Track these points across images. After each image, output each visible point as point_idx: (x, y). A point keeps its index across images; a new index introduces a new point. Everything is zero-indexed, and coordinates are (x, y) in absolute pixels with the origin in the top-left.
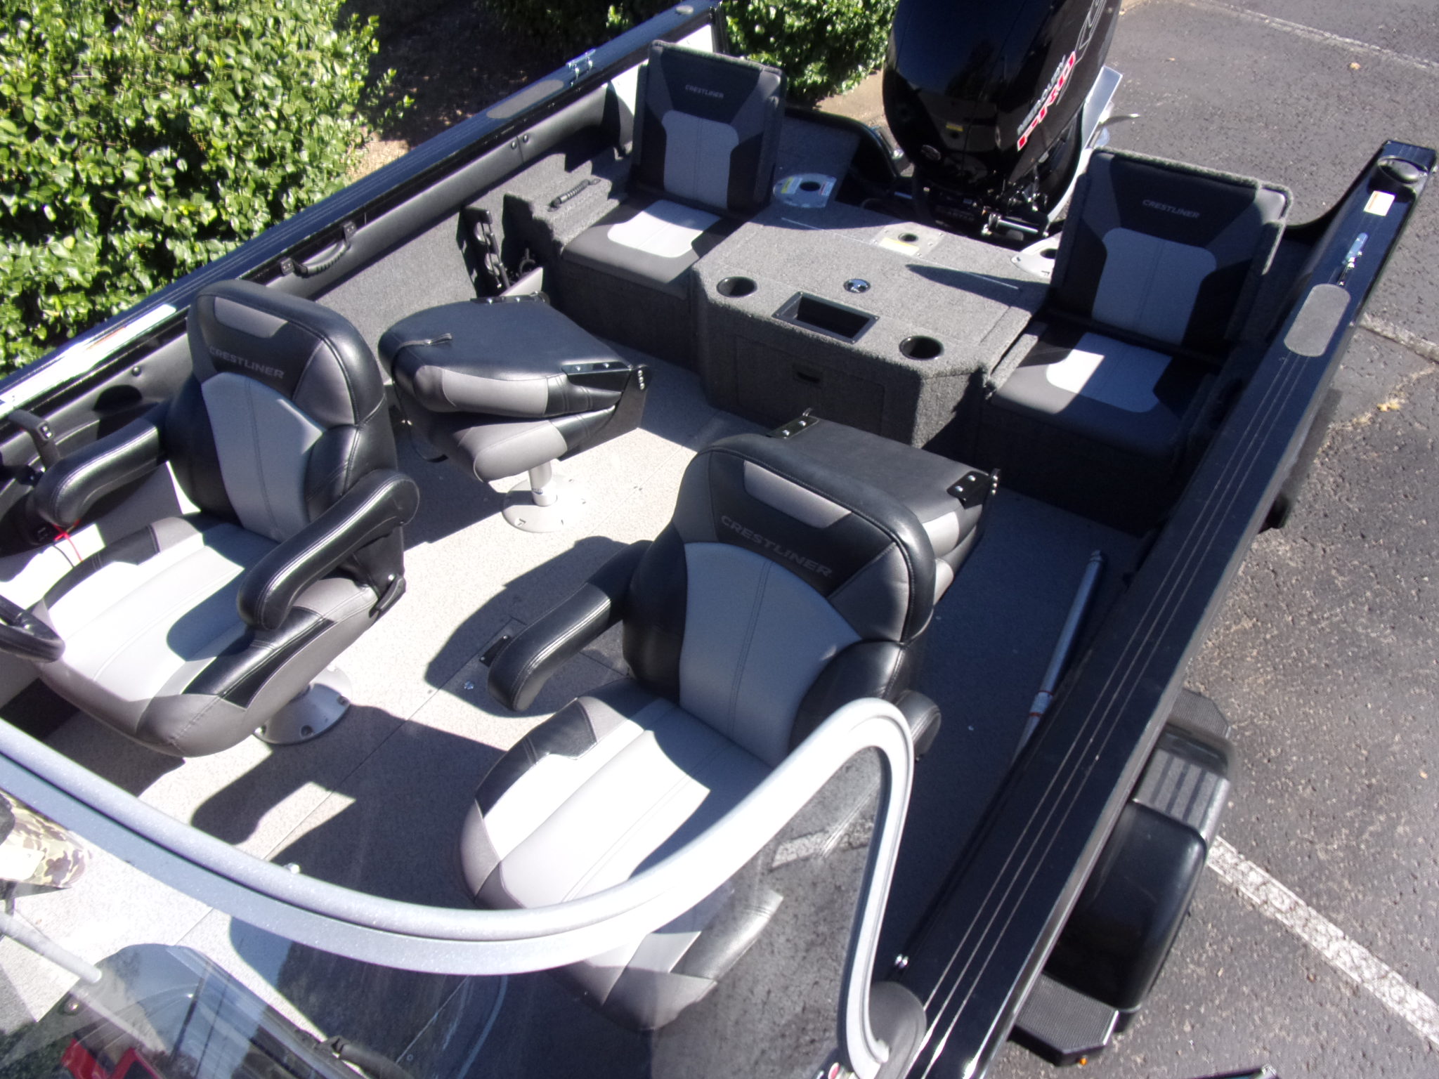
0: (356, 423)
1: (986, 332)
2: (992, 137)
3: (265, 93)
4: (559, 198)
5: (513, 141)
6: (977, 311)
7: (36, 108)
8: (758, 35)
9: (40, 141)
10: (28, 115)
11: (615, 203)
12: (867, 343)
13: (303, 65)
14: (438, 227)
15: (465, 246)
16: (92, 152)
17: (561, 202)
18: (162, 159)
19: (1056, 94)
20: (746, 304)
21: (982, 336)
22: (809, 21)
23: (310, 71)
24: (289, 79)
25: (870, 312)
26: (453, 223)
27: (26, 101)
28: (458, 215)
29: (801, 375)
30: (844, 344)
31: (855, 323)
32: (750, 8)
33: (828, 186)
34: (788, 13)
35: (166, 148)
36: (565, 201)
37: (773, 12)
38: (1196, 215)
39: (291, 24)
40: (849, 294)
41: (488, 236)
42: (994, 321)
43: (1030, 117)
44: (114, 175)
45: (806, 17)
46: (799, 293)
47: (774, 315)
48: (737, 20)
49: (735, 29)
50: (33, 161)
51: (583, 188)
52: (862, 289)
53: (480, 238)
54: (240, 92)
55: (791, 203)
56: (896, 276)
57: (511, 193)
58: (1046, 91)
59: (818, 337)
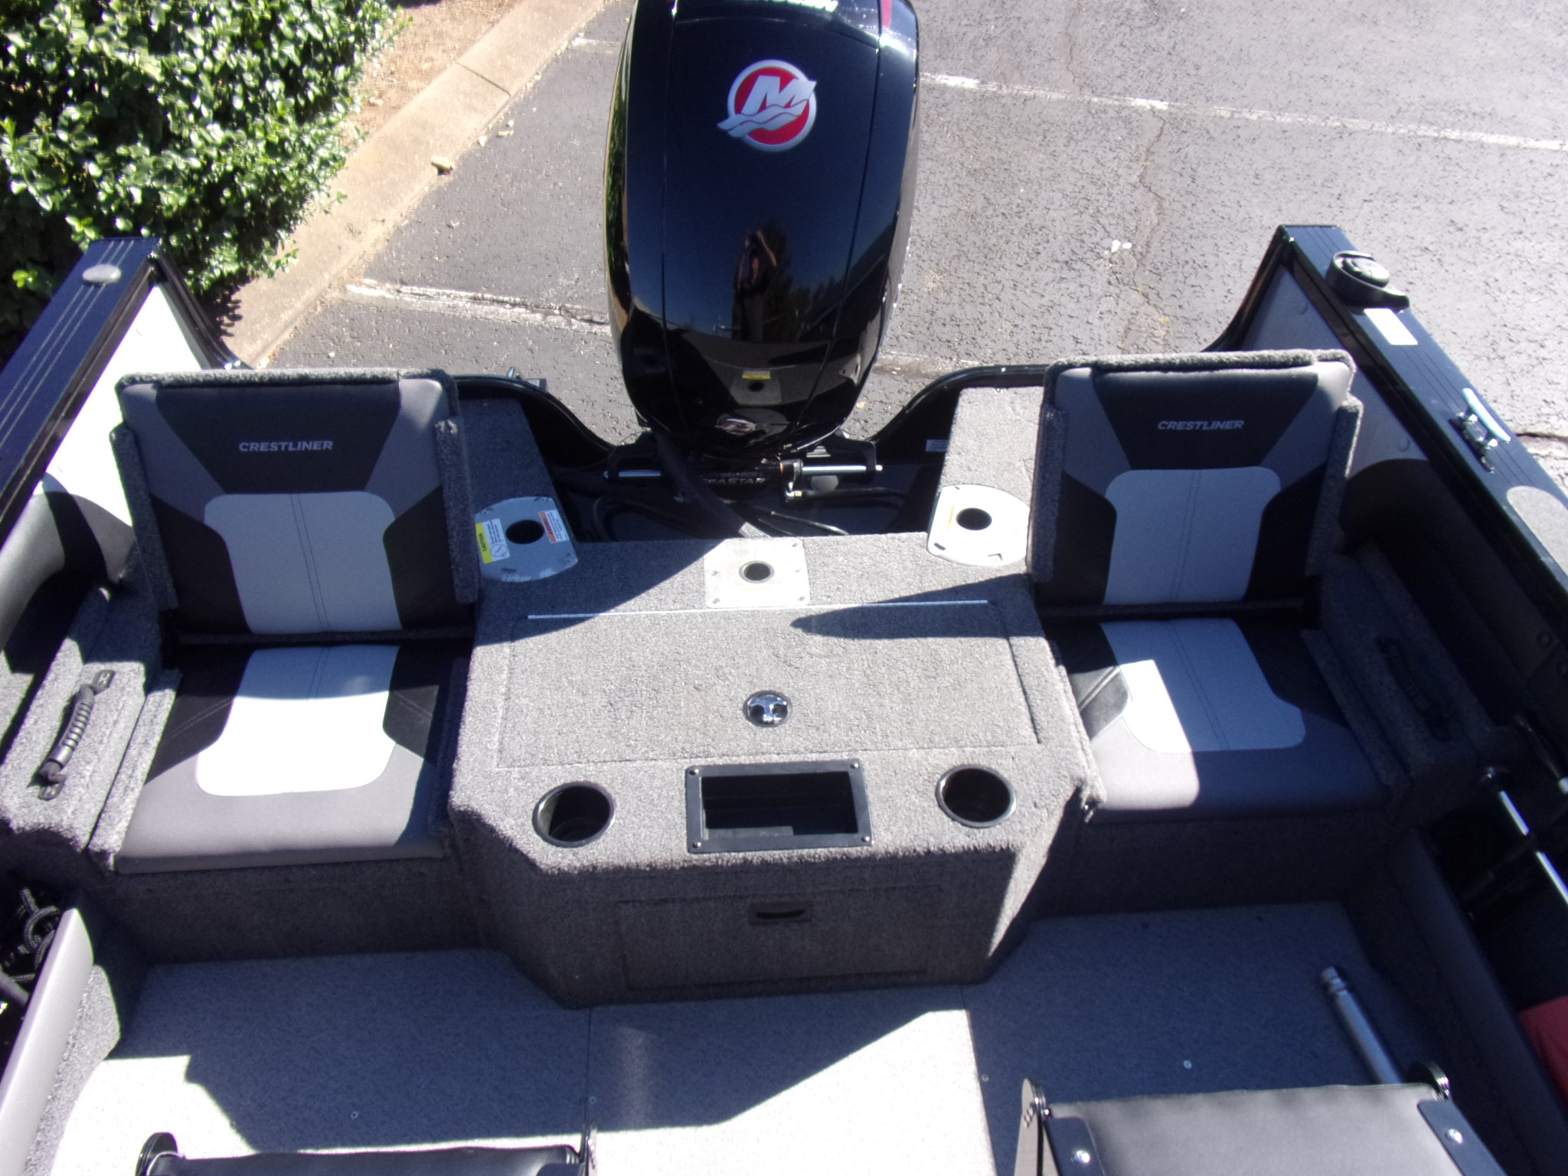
1: (1025, 711)
4: (50, 760)
6: (976, 675)
11: (166, 699)
12: (890, 831)
20: (623, 847)
21: (1027, 721)
25: (835, 757)
29: (765, 915)
30: (858, 850)
31: (833, 793)
32: (102, 197)
33: (551, 517)
36: (69, 760)
37: (138, 195)
38: (1239, 424)
40: (771, 733)
42: (1012, 677)
46: (689, 774)
47: (693, 847)
48: (89, 220)
51: (87, 706)
52: (782, 711)
55: (517, 578)
56: (806, 658)
59: (801, 857)
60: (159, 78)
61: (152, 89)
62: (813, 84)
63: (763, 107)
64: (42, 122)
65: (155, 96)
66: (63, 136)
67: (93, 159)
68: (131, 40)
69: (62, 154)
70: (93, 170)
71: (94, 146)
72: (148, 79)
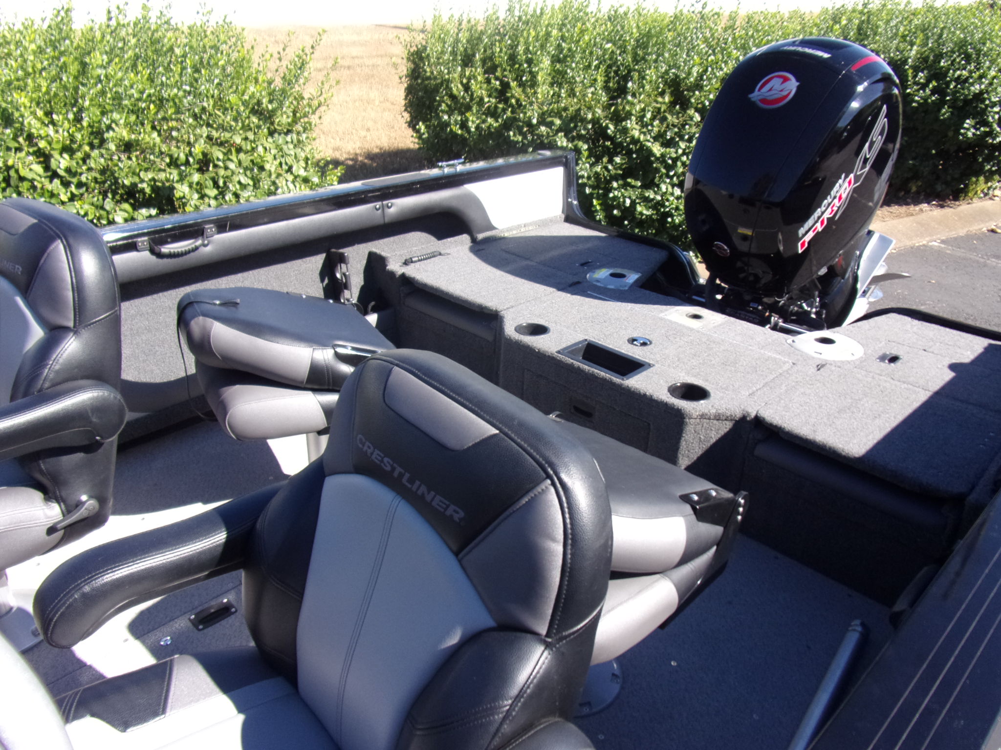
0: (74, 327)
1: (755, 389)
2: (775, 241)
3: (238, 186)
4: (411, 258)
5: (378, 204)
6: (748, 373)
7: (61, 160)
8: (615, 216)
9: (57, 182)
10: (53, 164)
12: (636, 382)
13: (273, 176)
14: (304, 260)
15: (326, 281)
16: (96, 199)
17: (412, 262)
18: (147, 214)
19: (835, 209)
20: (538, 342)
21: (751, 391)
22: (655, 212)
23: (277, 181)
24: (259, 181)
25: (647, 361)
26: (318, 261)
27: (56, 154)
28: (324, 255)
29: (577, 409)
30: (617, 379)
31: (630, 366)
32: (611, 195)
33: (632, 277)
34: (639, 203)
35: (154, 209)
36: (415, 262)
37: (628, 202)
39: (274, 151)
40: (630, 346)
41: (344, 274)
42: (764, 382)
43: (810, 222)
44: (108, 218)
45: (653, 210)
46: (586, 340)
47: (559, 352)
48: (600, 202)
49: (598, 208)
50: (47, 194)
51: (434, 256)
52: (644, 344)
53: (338, 276)
54: (221, 183)
55: (599, 284)
56: (678, 339)
57: (374, 250)
58: (825, 202)
59: (593, 372)
60: (658, 155)
61: (653, 159)
62: (798, 84)
63: (770, 90)
64: (605, 160)
65: (652, 163)
66: (610, 167)
67: (617, 181)
68: (655, 139)
69: (606, 173)
70: (615, 185)
71: (619, 175)
72: (653, 155)
